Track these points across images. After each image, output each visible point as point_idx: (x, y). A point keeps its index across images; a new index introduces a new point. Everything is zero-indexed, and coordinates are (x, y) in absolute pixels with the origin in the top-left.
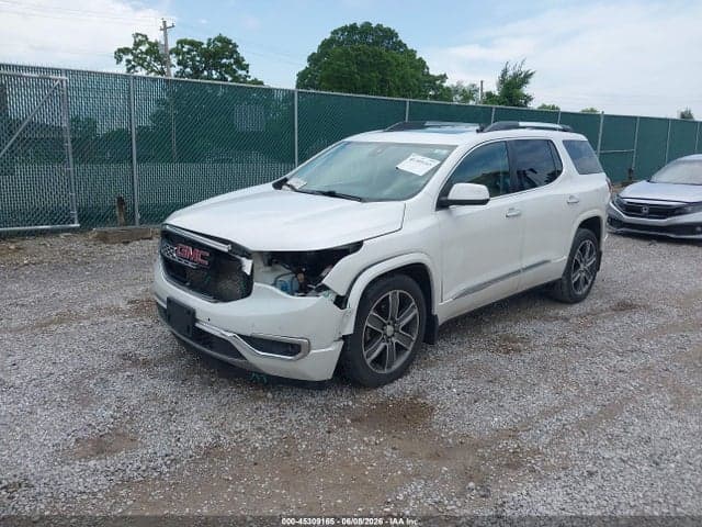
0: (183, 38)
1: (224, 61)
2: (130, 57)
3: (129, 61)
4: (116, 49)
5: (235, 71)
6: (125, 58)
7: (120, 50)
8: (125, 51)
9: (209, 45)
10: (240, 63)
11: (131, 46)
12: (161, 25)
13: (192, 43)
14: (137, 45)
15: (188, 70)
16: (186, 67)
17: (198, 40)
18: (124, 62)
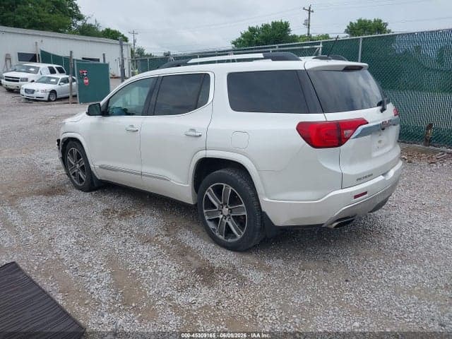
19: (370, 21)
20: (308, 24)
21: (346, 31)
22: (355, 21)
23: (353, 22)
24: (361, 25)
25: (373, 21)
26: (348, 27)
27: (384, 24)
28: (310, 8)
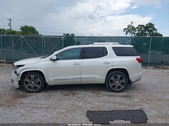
0: (139, 25)
1: (149, 29)
2: (127, 30)
3: (126, 31)
4: (124, 29)
5: (153, 31)
6: (126, 30)
7: (125, 29)
8: (126, 29)
9: (146, 25)
10: (154, 29)
11: (127, 28)
12: (131, 22)
13: (142, 26)
14: (128, 27)
15: (140, 32)
16: (140, 31)
17: (143, 25)
18: (125, 31)
19: (29, 27)
20: (10, 25)
21: (20, 29)
22: (24, 26)
23: (23, 26)
24: (26, 28)
25: (30, 27)
26: (21, 28)
27: (35, 28)
28: (10, 19)
